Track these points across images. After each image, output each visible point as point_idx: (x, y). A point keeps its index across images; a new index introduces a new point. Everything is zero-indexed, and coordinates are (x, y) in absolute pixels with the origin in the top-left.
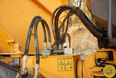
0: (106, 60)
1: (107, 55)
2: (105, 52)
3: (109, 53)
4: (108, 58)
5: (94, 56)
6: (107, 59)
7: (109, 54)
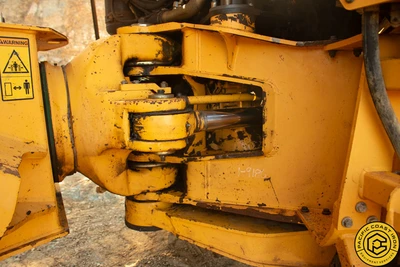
0: (156, 66)
1: (160, 48)
2: (153, 37)
3: (165, 40)
4: (160, 56)
5: (118, 46)
6: (158, 60)
7: (164, 45)
